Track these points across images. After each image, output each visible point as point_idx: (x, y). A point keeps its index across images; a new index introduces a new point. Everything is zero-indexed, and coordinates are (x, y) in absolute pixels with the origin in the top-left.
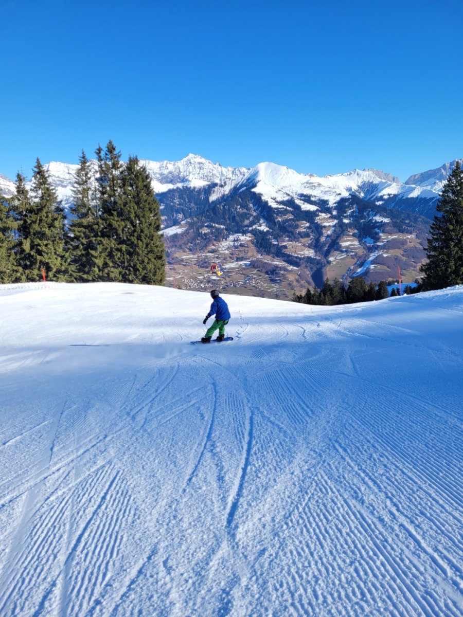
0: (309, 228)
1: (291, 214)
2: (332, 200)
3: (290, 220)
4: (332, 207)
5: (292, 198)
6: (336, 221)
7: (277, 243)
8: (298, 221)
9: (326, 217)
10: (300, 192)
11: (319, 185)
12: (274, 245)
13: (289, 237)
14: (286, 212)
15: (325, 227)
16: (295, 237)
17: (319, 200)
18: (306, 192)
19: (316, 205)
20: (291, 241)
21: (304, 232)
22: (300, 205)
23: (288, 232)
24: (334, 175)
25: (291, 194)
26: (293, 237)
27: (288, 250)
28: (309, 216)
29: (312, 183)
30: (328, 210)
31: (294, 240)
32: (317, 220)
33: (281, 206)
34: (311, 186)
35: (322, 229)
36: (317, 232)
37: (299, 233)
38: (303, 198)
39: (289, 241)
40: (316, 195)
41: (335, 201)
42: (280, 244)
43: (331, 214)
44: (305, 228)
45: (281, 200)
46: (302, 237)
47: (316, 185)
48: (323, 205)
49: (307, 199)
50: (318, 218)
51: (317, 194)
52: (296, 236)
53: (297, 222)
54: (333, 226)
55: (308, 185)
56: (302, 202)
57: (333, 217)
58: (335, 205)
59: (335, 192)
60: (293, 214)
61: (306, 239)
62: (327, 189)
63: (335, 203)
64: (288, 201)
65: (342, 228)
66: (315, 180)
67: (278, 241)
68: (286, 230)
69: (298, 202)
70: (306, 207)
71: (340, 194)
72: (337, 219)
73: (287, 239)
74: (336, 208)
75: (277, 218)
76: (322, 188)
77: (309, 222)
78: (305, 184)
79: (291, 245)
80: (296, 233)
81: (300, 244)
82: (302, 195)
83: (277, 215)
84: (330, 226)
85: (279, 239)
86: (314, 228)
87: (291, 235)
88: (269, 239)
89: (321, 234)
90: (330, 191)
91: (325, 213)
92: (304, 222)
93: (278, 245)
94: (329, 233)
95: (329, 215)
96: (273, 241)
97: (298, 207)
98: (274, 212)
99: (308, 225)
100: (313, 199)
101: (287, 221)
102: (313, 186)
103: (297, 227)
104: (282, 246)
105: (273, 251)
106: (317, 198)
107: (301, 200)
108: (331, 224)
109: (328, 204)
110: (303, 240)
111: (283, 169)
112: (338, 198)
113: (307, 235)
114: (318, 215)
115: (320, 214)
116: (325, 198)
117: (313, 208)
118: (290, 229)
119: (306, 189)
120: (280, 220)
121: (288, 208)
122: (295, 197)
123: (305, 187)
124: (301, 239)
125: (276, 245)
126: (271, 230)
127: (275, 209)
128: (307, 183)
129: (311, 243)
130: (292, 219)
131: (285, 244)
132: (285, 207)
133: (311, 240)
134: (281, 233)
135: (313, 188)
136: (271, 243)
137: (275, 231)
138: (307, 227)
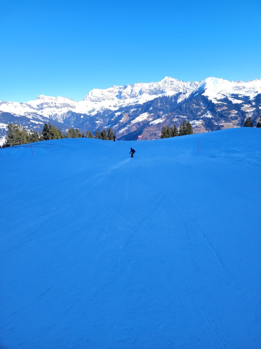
1: (226, 107)
2: (252, 96)
3: (225, 110)
4: (252, 100)
6: (254, 109)
9: (248, 106)
10: (231, 93)
11: (244, 87)
13: (225, 120)
14: (223, 105)
15: (247, 112)
16: (228, 120)
17: (244, 96)
19: (241, 100)
20: (226, 122)
21: (234, 116)
23: (224, 117)
24: (253, 80)
25: (226, 95)
27: (224, 128)
28: (238, 107)
29: (239, 87)
30: (249, 102)
31: (228, 122)
32: (242, 109)
33: (220, 102)
35: (245, 114)
36: (243, 116)
37: (231, 118)
38: (233, 96)
41: (254, 97)
42: (220, 125)
43: (252, 104)
45: (220, 99)
47: (241, 88)
48: (246, 100)
49: (236, 96)
50: (243, 107)
51: (242, 93)
53: (230, 111)
54: (253, 112)
55: (237, 88)
56: (233, 99)
57: (253, 106)
58: (254, 99)
59: (254, 91)
61: (236, 121)
62: (249, 90)
64: (224, 99)
65: (258, 113)
66: (241, 84)
67: (218, 123)
69: (230, 99)
70: (235, 101)
71: (257, 92)
72: (255, 107)
74: (254, 101)
75: (217, 110)
76: (245, 90)
78: (235, 88)
79: (226, 125)
80: (229, 118)
81: (232, 124)
83: (218, 108)
84: (250, 112)
86: (240, 114)
88: (213, 122)
89: (245, 117)
90: (251, 91)
91: (247, 104)
92: (234, 110)
94: (250, 116)
95: (250, 105)
97: (231, 102)
98: (216, 106)
99: (236, 112)
101: (224, 111)
102: (239, 89)
103: (230, 114)
105: (215, 129)
108: (251, 110)
109: (249, 99)
110: (233, 121)
112: (256, 95)
113: (236, 118)
115: (244, 105)
116: (248, 95)
117: (240, 102)
118: (225, 115)
119: (235, 91)
120: (219, 110)
121: (224, 103)
122: (228, 96)
123: (235, 90)
125: (217, 125)
126: (214, 117)
127: (216, 104)
128: (236, 87)
129: (239, 123)
130: (226, 109)
131: (222, 124)
132: (222, 103)
133: (238, 121)
134: (220, 118)
135: (240, 90)
136: (214, 124)
137: (216, 117)
138: (236, 113)
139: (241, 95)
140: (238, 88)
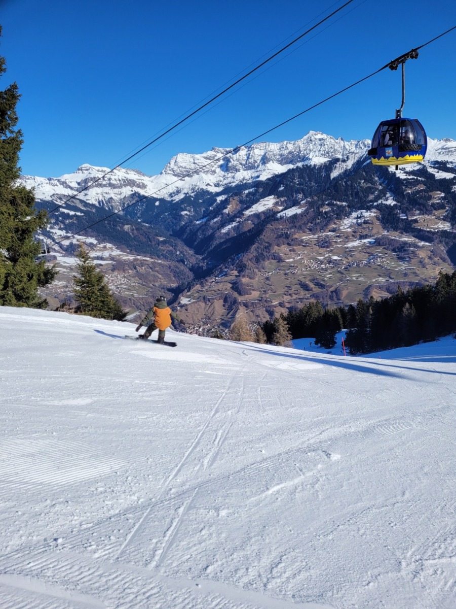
0: (443, 198)
1: (422, 185)
3: (422, 191)
5: (425, 166)
7: (405, 217)
8: (431, 191)
10: (433, 159)
12: (402, 219)
13: (420, 209)
14: (417, 182)
16: (426, 210)
18: (440, 158)
19: (453, 173)
20: (423, 215)
21: (439, 203)
22: (434, 173)
23: (419, 204)
25: (423, 163)
26: (424, 210)
27: (419, 224)
28: (445, 185)
29: (449, 148)
31: (426, 214)
32: (455, 188)
33: (411, 177)
36: (455, 202)
37: (433, 205)
38: (437, 166)
39: (419, 214)
40: (454, 161)
42: (409, 219)
44: (439, 199)
45: (411, 170)
46: (435, 209)
47: (453, 149)
49: (442, 166)
52: (429, 208)
53: (430, 193)
55: (444, 151)
56: (436, 170)
60: (425, 185)
61: (441, 211)
64: (419, 170)
66: (452, 144)
67: (406, 216)
69: (431, 170)
70: (441, 175)
73: (418, 212)
75: (406, 191)
77: (444, 192)
78: (440, 150)
79: (422, 218)
80: (428, 205)
81: (433, 217)
82: (436, 162)
83: (407, 186)
85: (408, 213)
86: (450, 199)
87: (422, 208)
88: (396, 214)
92: (439, 192)
93: (407, 219)
96: (401, 215)
97: (432, 177)
98: (403, 183)
99: (443, 195)
100: (449, 166)
101: (418, 192)
102: (449, 151)
103: (430, 198)
104: (412, 221)
105: (401, 226)
106: (454, 164)
107: (434, 168)
110: (437, 213)
113: (441, 207)
117: (449, 176)
118: (422, 201)
119: (441, 156)
120: (410, 191)
121: (419, 178)
122: (428, 165)
123: (440, 153)
124: (434, 212)
125: (404, 219)
126: (399, 204)
127: (404, 180)
128: (442, 149)
129: (447, 215)
130: (423, 189)
131: (415, 218)
132: (416, 178)
133: (446, 211)
134: (411, 207)
135: (450, 154)
136: (399, 217)
137: (403, 204)
138: (442, 197)
139: (452, 163)
140: (447, 150)
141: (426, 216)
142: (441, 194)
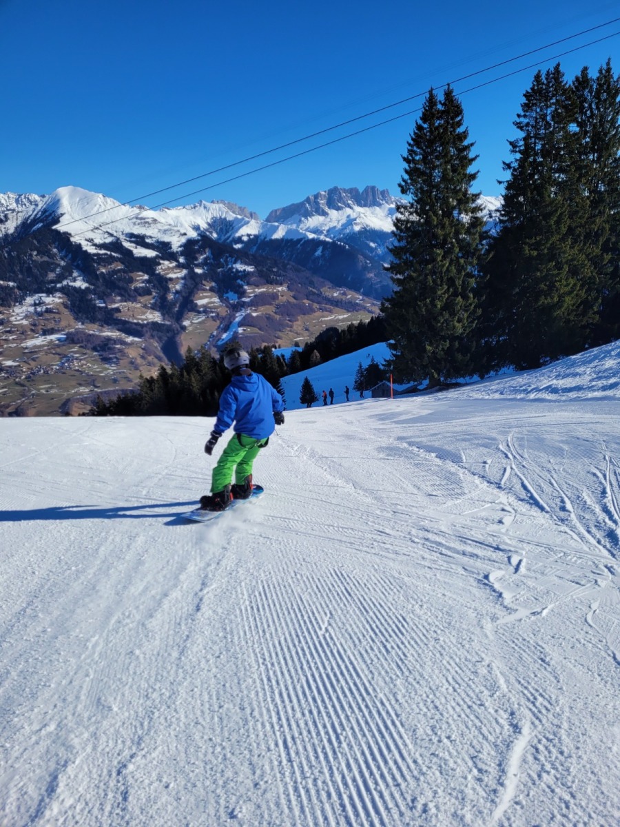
0: (148, 281)
1: (119, 263)
2: (176, 243)
3: (119, 271)
4: (177, 252)
5: (118, 239)
6: (185, 272)
7: (103, 305)
8: (131, 272)
9: (171, 265)
10: (128, 230)
11: (155, 221)
12: (100, 308)
13: (120, 295)
14: (110, 260)
15: (171, 279)
16: (129, 295)
17: (158, 242)
18: (137, 230)
19: (153, 249)
20: (126, 301)
21: (142, 288)
22: (132, 249)
23: (119, 288)
24: (173, 207)
25: (115, 234)
26: (127, 296)
27: (123, 314)
28: (147, 265)
29: (144, 219)
30: (172, 256)
31: (130, 300)
32: (159, 270)
33: (103, 252)
34: (144, 222)
35: (167, 282)
36: (162, 287)
37: (136, 290)
38: (133, 239)
39: (121, 301)
40: (152, 235)
41: (179, 244)
42: (109, 307)
43: (178, 261)
44: (143, 282)
45: (101, 242)
46: (140, 295)
47: (149, 220)
48: (163, 249)
49: (140, 240)
50: (160, 267)
51: (152, 233)
52: (132, 293)
53: (131, 274)
54: (182, 278)
55: (139, 221)
56: (133, 245)
57: (180, 266)
58: (180, 249)
59: (179, 231)
60: (123, 263)
61: (147, 297)
62: (166, 227)
63: (180, 246)
64: (111, 243)
65: (194, 281)
66: (149, 214)
67: (105, 302)
68: (116, 286)
69: (127, 245)
70: (140, 252)
71: (185, 234)
72: (186, 268)
73: (119, 298)
74: (182, 254)
75: (99, 269)
76: (159, 226)
77: (147, 274)
78: (134, 220)
79: (125, 307)
80: (131, 289)
81: (139, 305)
82: (131, 235)
83: (99, 264)
84: (177, 278)
85: (106, 300)
86: (156, 282)
87: (123, 293)
88: (91, 300)
89: (167, 290)
90: (171, 230)
91: (168, 260)
92: (140, 273)
93: (106, 307)
94: (178, 287)
95: (174, 264)
96: (97, 302)
97: (130, 253)
98: (93, 259)
99: (146, 277)
100: (148, 241)
101: (115, 272)
102: (146, 223)
103: (131, 280)
104: (113, 309)
105: (99, 316)
106: (154, 239)
107: (131, 242)
108: (179, 275)
109: (171, 248)
110: (142, 299)
111: (99, 198)
112: (183, 240)
113: (146, 292)
114: (160, 264)
115: (161, 262)
116: (166, 239)
117: (150, 253)
118: (121, 284)
119: (136, 227)
120: (104, 271)
121: (113, 254)
122: (122, 238)
123: (134, 224)
124: (139, 298)
125: (102, 307)
126: (92, 287)
127: (95, 255)
128: (137, 218)
129: (155, 303)
130: (121, 269)
131: (116, 305)
132: (109, 253)
133: (154, 298)
134: (109, 291)
135: (147, 225)
136: (95, 305)
137: (98, 287)
138: (146, 280)
139: (151, 237)
141: (130, 304)
142: (143, 276)
